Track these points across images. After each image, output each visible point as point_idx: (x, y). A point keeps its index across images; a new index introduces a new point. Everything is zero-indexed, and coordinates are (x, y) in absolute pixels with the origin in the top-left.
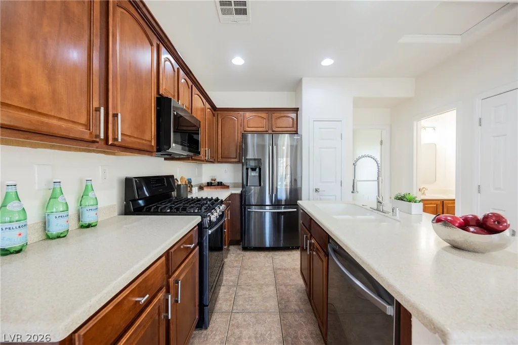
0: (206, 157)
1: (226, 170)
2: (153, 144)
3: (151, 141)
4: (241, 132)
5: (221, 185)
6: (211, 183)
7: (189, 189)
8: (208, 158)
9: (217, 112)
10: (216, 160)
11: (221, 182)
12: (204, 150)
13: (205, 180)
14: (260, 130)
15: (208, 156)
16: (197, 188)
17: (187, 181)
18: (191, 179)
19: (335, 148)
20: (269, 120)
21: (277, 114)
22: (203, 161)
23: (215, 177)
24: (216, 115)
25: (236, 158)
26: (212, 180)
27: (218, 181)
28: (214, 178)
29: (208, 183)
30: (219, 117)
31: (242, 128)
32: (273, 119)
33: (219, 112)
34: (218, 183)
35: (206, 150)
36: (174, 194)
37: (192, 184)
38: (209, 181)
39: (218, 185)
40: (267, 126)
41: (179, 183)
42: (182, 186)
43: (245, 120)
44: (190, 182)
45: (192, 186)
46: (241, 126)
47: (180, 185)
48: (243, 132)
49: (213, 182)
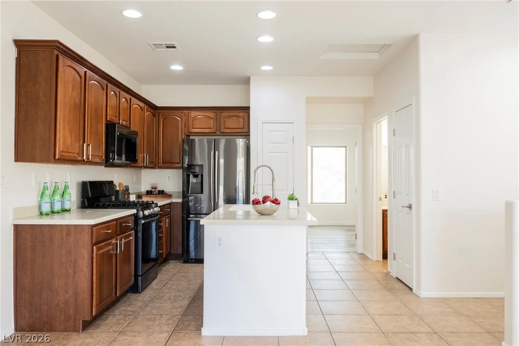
0: (144, 163)
1: (169, 177)
2: (103, 158)
3: (102, 156)
4: (185, 133)
5: (163, 194)
6: (151, 191)
7: (126, 196)
8: (146, 164)
9: (157, 111)
10: (157, 165)
11: (163, 191)
12: (142, 156)
13: (145, 188)
14: (206, 131)
15: (146, 162)
16: (134, 196)
17: (124, 189)
18: (128, 186)
19: (287, 153)
20: (217, 120)
21: (225, 114)
22: (141, 167)
23: (156, 184)
24: (157, 115)
25: (179, 163)
26: (152, 188)
27: (159, 189)
28: (154, 186)
29: (147, 191)
30: (160, 116)
31: (186, 129)
32: (222, 120)
33: (161, 111)
34: (159, 191)
35: (144, 156)
36: (113, 198)
37: (130, 191)
38: (149, 189)
39: (159, 194)
40: (215, 127)
41: (118, 189)
42: (120, 191)
43: (190, 120)
44: (127, 189)
45: (129, 194)
46: (185, 127)
47: (118, 191)
48: (188, 134)
49: (154, 190)
